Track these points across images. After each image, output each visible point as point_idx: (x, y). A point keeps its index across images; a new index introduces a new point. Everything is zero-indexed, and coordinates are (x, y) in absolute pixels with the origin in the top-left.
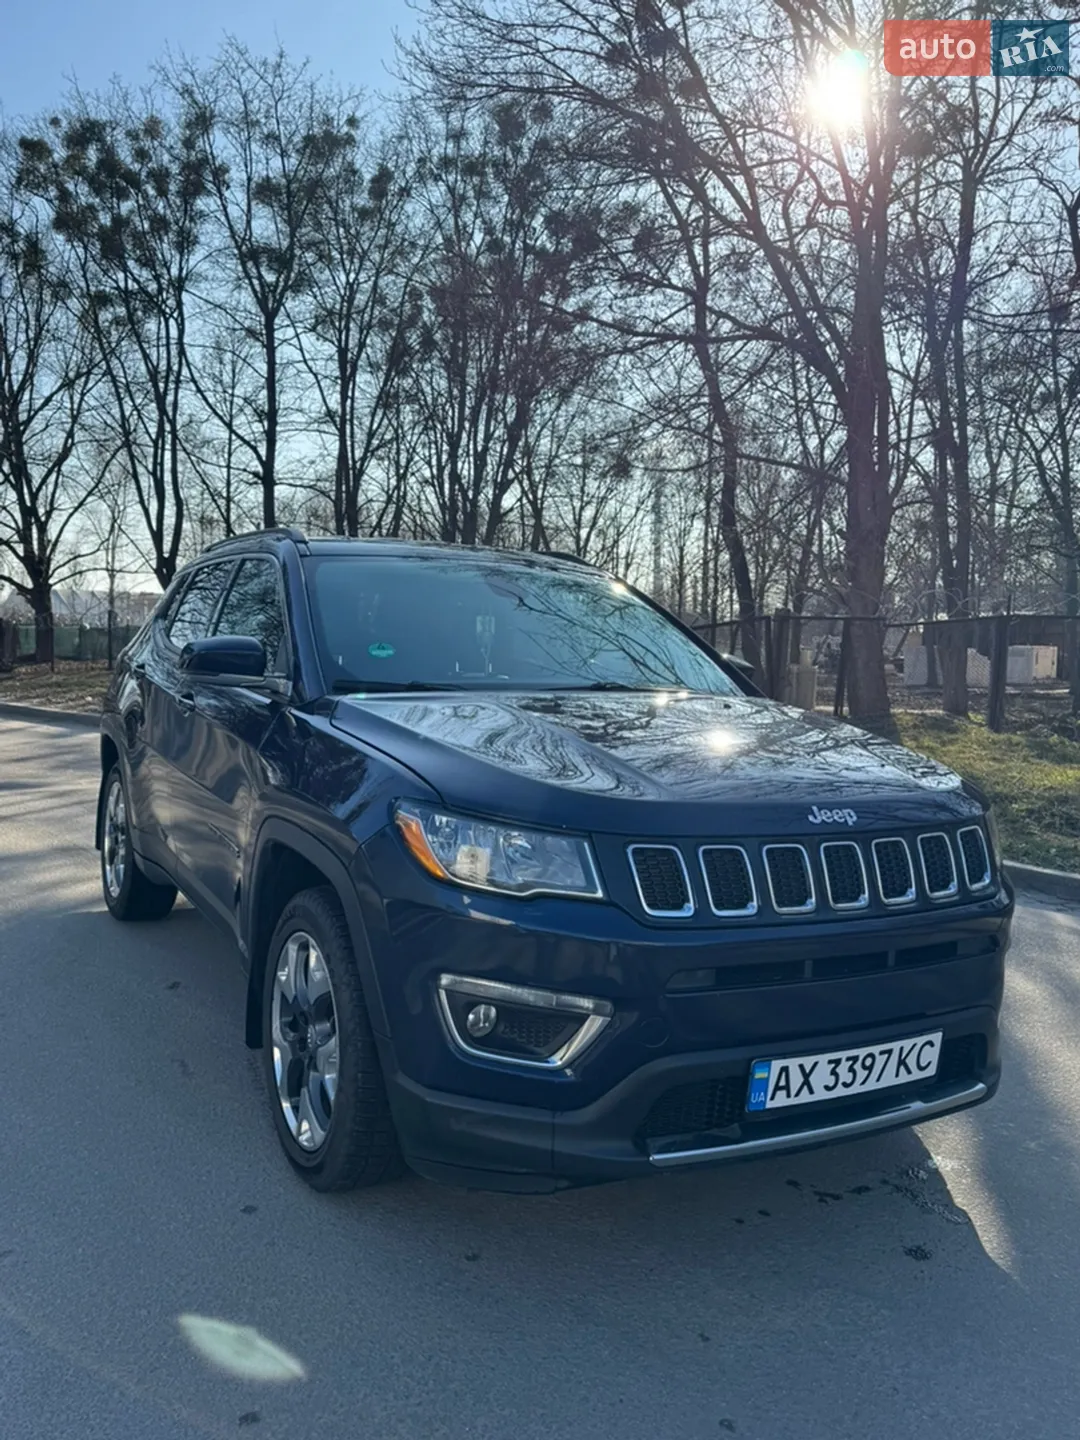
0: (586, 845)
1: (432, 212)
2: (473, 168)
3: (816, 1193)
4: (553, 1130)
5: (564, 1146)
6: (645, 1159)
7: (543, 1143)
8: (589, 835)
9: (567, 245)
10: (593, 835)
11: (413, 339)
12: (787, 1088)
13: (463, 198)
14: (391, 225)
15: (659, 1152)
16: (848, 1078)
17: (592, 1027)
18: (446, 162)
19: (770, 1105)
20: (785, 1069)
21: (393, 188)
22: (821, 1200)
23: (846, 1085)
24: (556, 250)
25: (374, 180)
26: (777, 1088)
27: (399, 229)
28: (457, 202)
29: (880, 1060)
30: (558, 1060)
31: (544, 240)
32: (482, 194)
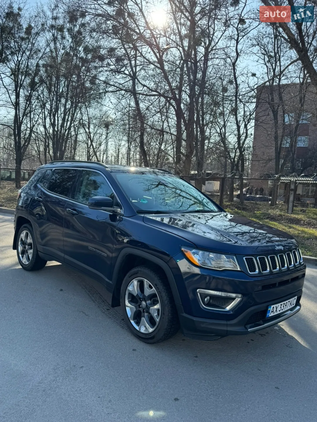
0: (234, 257)
1: (47, 41)
2: (61, 29)
3: (260, 334)
4: (227, 325)
5: (230, 329)
6: (246, 330)
7: (225, 328)
8: (235, 255)
9: (90, 56)
10: (237, 255)
11: (37, 80)
12: (273, 312)
13: (56, 38)
14: (33, 44)
15: (250, 328)
16: (282, 309)
17: (238, 300)
18: (52, 27)
19: (270, 316)
20: (273, 307)
21: (33, 31)
22: (262, 336)
23: (282, 310)
24: (86, 58)
25: (27, 29)
26: (272, 312)
27: (35, 45)
28: (55, 39)
29: (288, 303)
30: (228, 308)
31: (82, 54)
32: (63, 38)
